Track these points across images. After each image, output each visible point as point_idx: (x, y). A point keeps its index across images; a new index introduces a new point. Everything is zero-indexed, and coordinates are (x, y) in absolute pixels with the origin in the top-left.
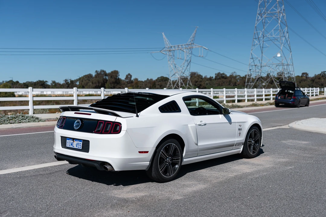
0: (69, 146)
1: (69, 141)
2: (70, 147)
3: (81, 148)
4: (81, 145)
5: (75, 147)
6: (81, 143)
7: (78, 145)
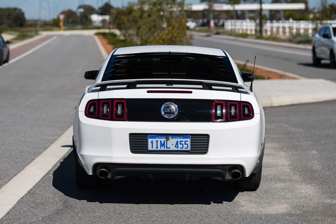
0: (154, 149)
1: (154, 140)
2: (159, 149)
3: (189, 149)
4: (189, 143)
5: (173, 148)
6: (189, 140)
7: (181, 144)
